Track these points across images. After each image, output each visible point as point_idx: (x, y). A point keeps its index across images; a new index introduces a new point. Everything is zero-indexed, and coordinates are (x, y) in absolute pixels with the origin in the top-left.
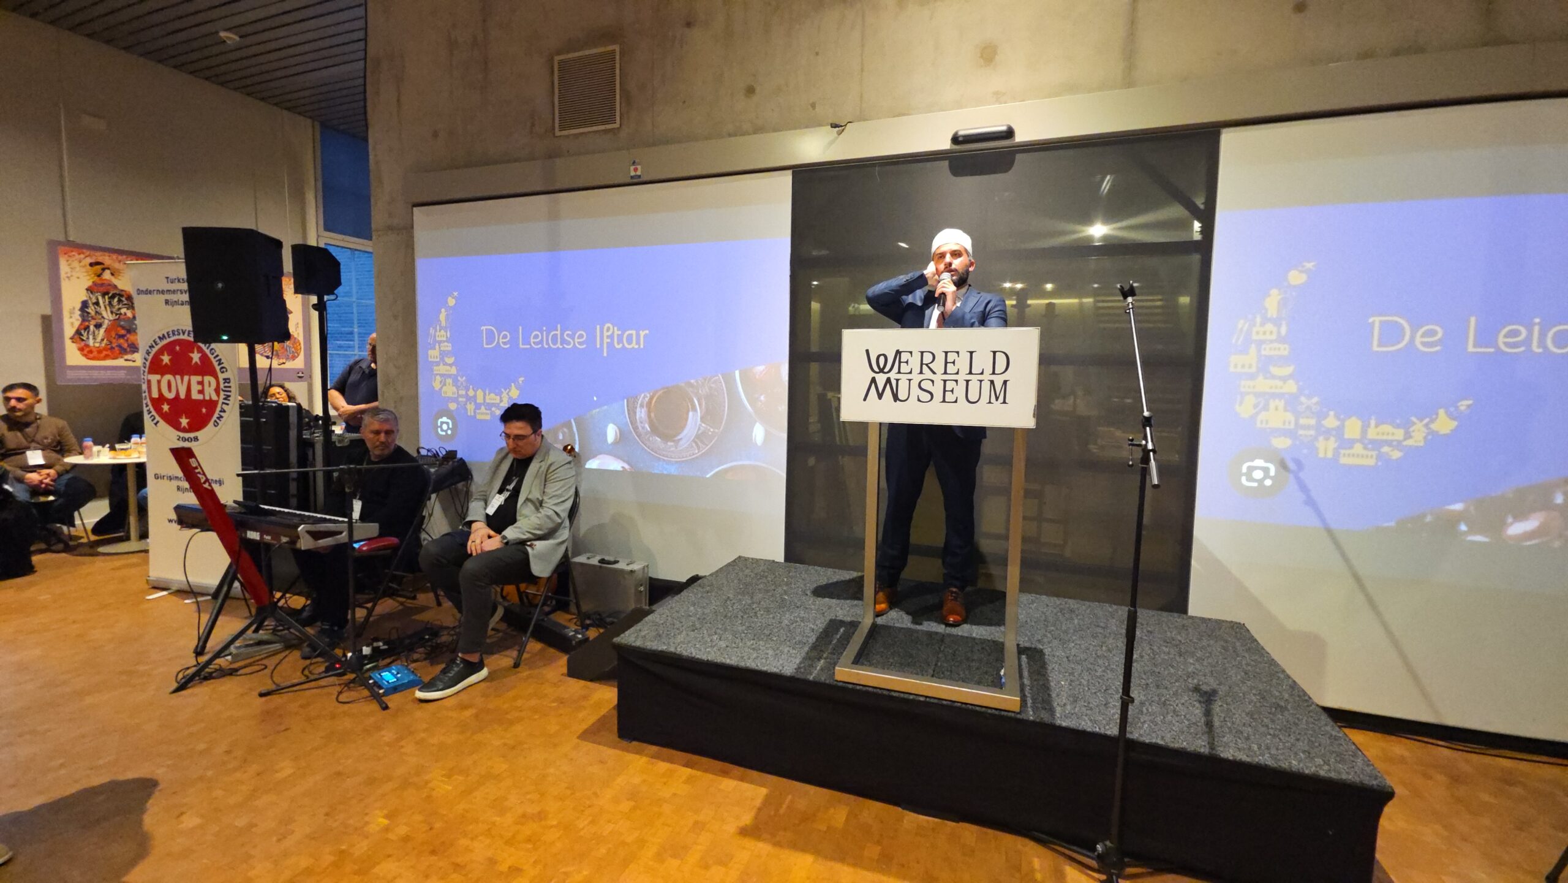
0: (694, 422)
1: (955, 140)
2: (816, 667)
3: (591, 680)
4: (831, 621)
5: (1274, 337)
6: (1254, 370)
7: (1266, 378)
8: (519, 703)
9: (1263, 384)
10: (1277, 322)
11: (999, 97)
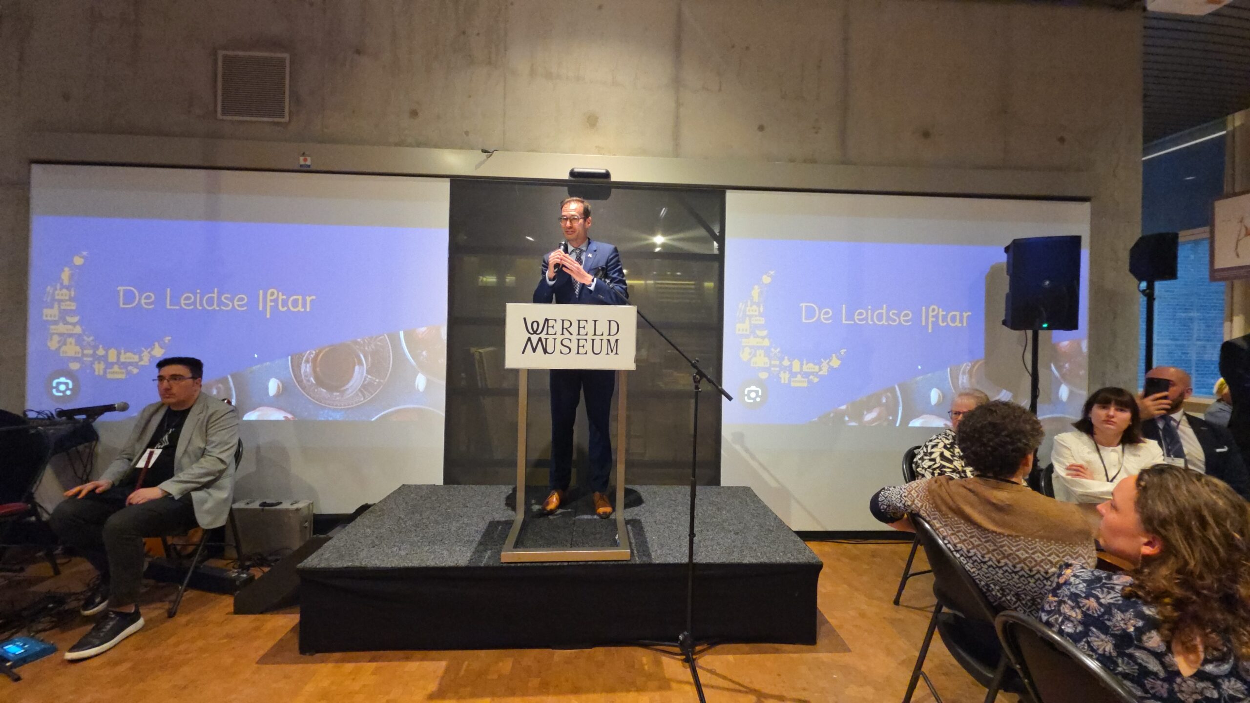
0: (359, 374)
1: (572, 174)
2: (485, 557)
3: (262, 613)
4: (491, 523)
5: (757, 313)
6: (748, 333)
7: (754, 337)
8: (182, 647)
9: (753, 341)
10: (758, 305)
11: (599, 150)
